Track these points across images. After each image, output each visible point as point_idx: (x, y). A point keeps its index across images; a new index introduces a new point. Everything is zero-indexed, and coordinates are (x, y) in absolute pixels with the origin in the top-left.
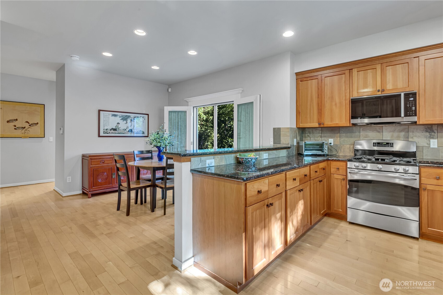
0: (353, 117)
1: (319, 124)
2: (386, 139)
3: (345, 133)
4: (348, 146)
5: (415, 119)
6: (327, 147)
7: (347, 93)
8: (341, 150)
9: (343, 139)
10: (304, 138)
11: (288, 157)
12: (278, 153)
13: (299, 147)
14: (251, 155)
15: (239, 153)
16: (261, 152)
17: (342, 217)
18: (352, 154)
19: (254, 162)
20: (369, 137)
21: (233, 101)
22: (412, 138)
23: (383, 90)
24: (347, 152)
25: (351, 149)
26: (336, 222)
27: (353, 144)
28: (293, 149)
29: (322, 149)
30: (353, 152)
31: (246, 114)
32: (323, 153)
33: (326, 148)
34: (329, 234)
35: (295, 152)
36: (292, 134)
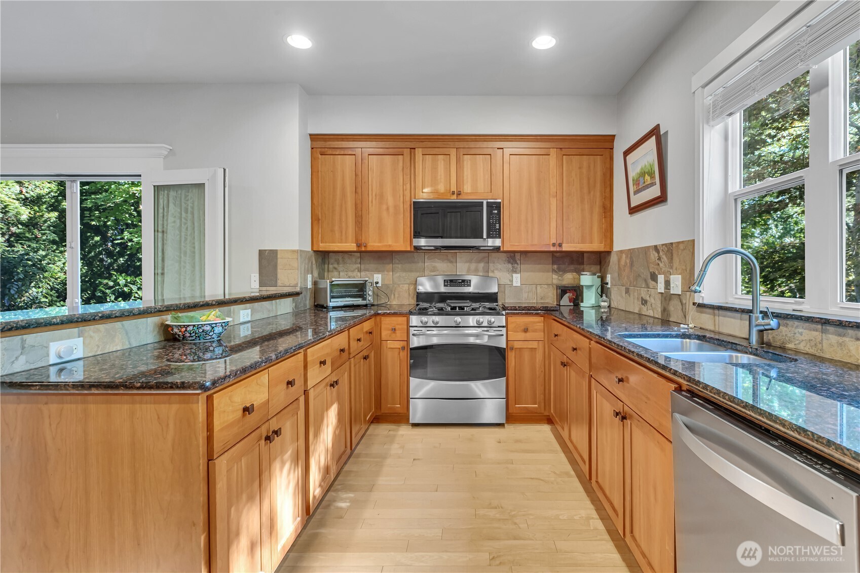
0: (417, 234)
1: (357, 245)
2: (460, 274)
3: (401, 264)
4: (406, 286)
5: (497, 242)
6: (372, 289)
7: (406, 190)
8: (394, 295)
9: (398, 274)
10: (326, 274)
11: (297, 314)
12: (274, 308)
13: (317, 291)
14: (210, 317)
15: (173, 313)
16: (232, 307)
17: (400, 418)
18: (413, 301)
19: (220, 333)
20: (438, 270)
21: (140, 176)
22: (493, 272)
23: (460, 193)
24: (403, 299)
25: (411, 293)
26: (393, 430)
27: (414, 283)
28: (305, 296)
29: (364, 293)
30: (413, 297)
31: (183, 213)
32: (364, 302)
33: (370, 292)
34: (384, 457)
35: (308, 302)
36: (304, 265)
